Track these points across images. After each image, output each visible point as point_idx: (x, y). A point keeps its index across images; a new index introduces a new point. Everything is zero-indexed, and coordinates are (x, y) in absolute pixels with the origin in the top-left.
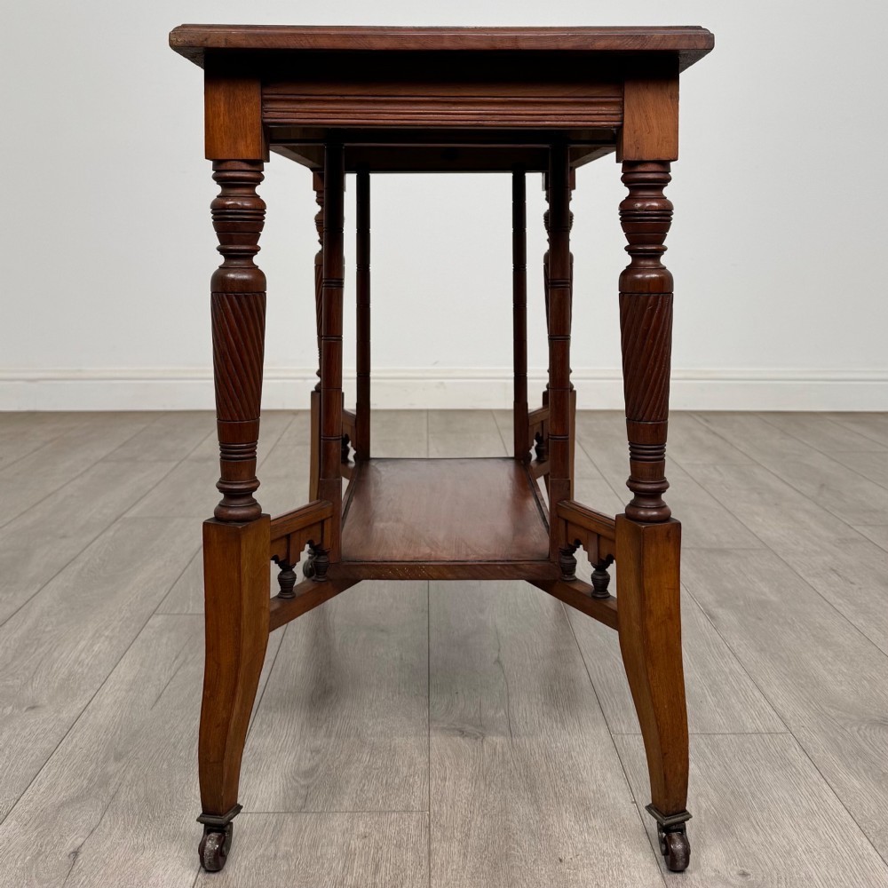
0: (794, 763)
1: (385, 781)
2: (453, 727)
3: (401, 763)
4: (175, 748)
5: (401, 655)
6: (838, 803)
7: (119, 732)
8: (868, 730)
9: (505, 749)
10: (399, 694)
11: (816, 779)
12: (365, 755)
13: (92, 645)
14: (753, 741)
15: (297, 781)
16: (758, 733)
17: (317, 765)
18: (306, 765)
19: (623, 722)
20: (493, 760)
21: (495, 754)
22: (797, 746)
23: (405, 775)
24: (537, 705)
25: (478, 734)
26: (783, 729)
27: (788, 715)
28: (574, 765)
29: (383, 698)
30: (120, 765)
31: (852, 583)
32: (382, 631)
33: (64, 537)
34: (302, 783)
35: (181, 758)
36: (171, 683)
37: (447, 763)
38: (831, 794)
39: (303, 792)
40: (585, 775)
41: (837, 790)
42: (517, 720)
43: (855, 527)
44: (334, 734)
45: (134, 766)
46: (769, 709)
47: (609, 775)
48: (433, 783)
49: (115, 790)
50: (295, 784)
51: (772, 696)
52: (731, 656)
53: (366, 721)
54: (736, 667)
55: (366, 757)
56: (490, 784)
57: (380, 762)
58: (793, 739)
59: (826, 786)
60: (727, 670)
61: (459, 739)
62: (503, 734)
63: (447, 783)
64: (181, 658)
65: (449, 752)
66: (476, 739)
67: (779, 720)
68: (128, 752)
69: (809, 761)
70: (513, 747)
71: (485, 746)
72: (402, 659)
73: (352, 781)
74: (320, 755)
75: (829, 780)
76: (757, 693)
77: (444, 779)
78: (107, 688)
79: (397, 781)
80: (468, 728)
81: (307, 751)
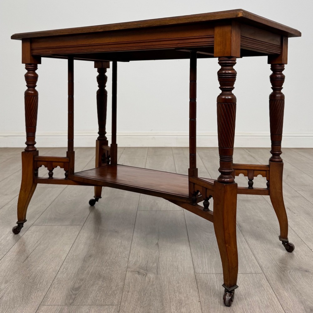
0: (263, 286)
1: (105, 293)
2: (136, 270)
3: (113, 285)
4: (29, 278)
5: (121, 242)
6: (278, 302)
7: (9, 272)
8: (293, 272)
9: (154, 280)
10: (118, 257)
11: (271, 292)
12: (100, 282)
13: (7, 237)
14: (249, 277)
15: (72, 292)
16: (251, 273)
17: (81, 286)
18: (77, 285)
19: (201, 268)
20: (148, 284)
21: (150, 281)
22: (265, 279)
23: (114, 290)
24: (169, 262)
25: (145, 274)
26: (261, 272)
27: (263, 266)
28: (179, 286)
29: (111, 259)
30: (6, 285)
31: (294, 213)
32: (116, 232)
33: (6, 195)
34: (74, 293)
35: (30, 282)
36: (33, 252)
37: (131, 285)
38: (276, 299)
39: (73, 297)
40: (182, 290)
41: (278, 297)
42: (160, 268)
43: (298, 192)
44: (90, 273)
45: (12, 286)
46: (257, 263)
47: (191, 291)
48: (124, 293)
49: (2, 296)
50: (71, 293)
51: (258, 258)
52: (245, 242)
53: (103, 268)
54: (247, 246)
55: (100, 283)
56: (145, 294)
57: (105, 284)
58: (264, 276)
59: (274, 295)
60: (243, 248)
61: (137, 275)
62: (154, 273)
63: (129, 293)
64: (39, 242)
65: (132, 281)
66: (144, 275)
67: (260, 268)
68: (10, 280)
69: (269, 285)
70: (157, 279)
71: (146, 278)
72: (121, 243)
73: (93, 292)
74: (83, 282)
75: (276, 293)
76: (253, 257)
77: (128, 292)
78: (8, 254)
79: (110, 292)
80: (142, 271)
81: (78, 280)
